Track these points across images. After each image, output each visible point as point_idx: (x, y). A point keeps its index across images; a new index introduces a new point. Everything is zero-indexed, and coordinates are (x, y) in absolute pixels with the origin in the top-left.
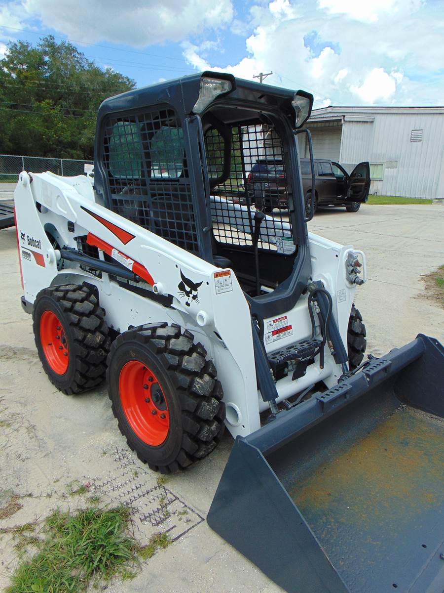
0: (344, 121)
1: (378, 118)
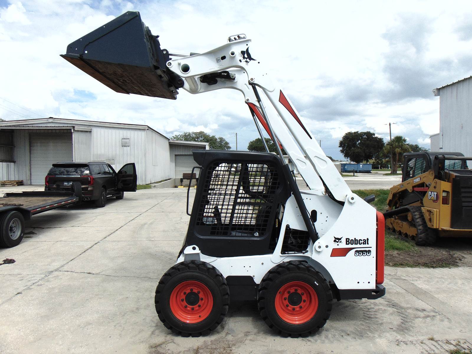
0: (74, 130)
1: (95, 130)
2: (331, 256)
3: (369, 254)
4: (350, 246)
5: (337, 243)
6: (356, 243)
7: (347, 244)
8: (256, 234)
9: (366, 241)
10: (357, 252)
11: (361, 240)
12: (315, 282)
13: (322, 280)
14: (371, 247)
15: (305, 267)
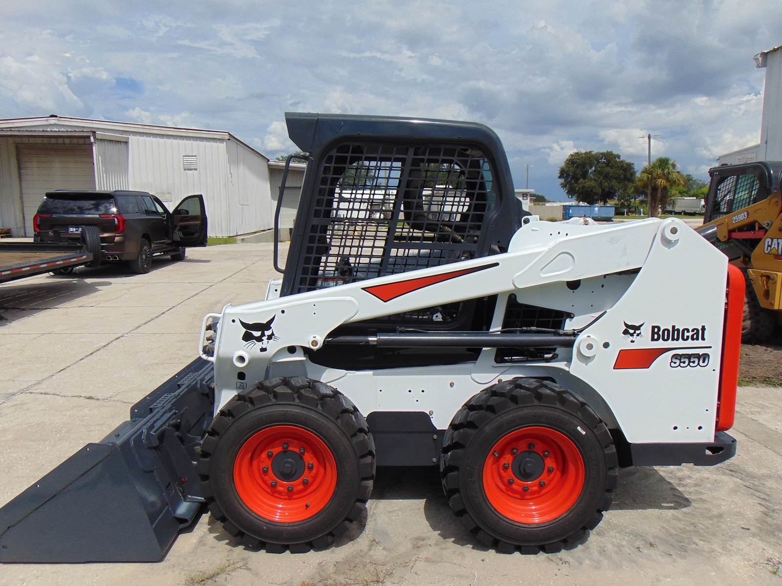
0: (95, 138)
1: (132, 139)
2: (614, 369)
3: (704, 362)
4: (660, 344)
5: (631, 338)
6: (676, 338)
7: (653, 339)
8: (437, 317)
9: (699, 334)
10: (676, 358)
11: (688, 331)
12: (579, 428)
13: (592, 423)
14: (710, 347)
15: (553, 393)
